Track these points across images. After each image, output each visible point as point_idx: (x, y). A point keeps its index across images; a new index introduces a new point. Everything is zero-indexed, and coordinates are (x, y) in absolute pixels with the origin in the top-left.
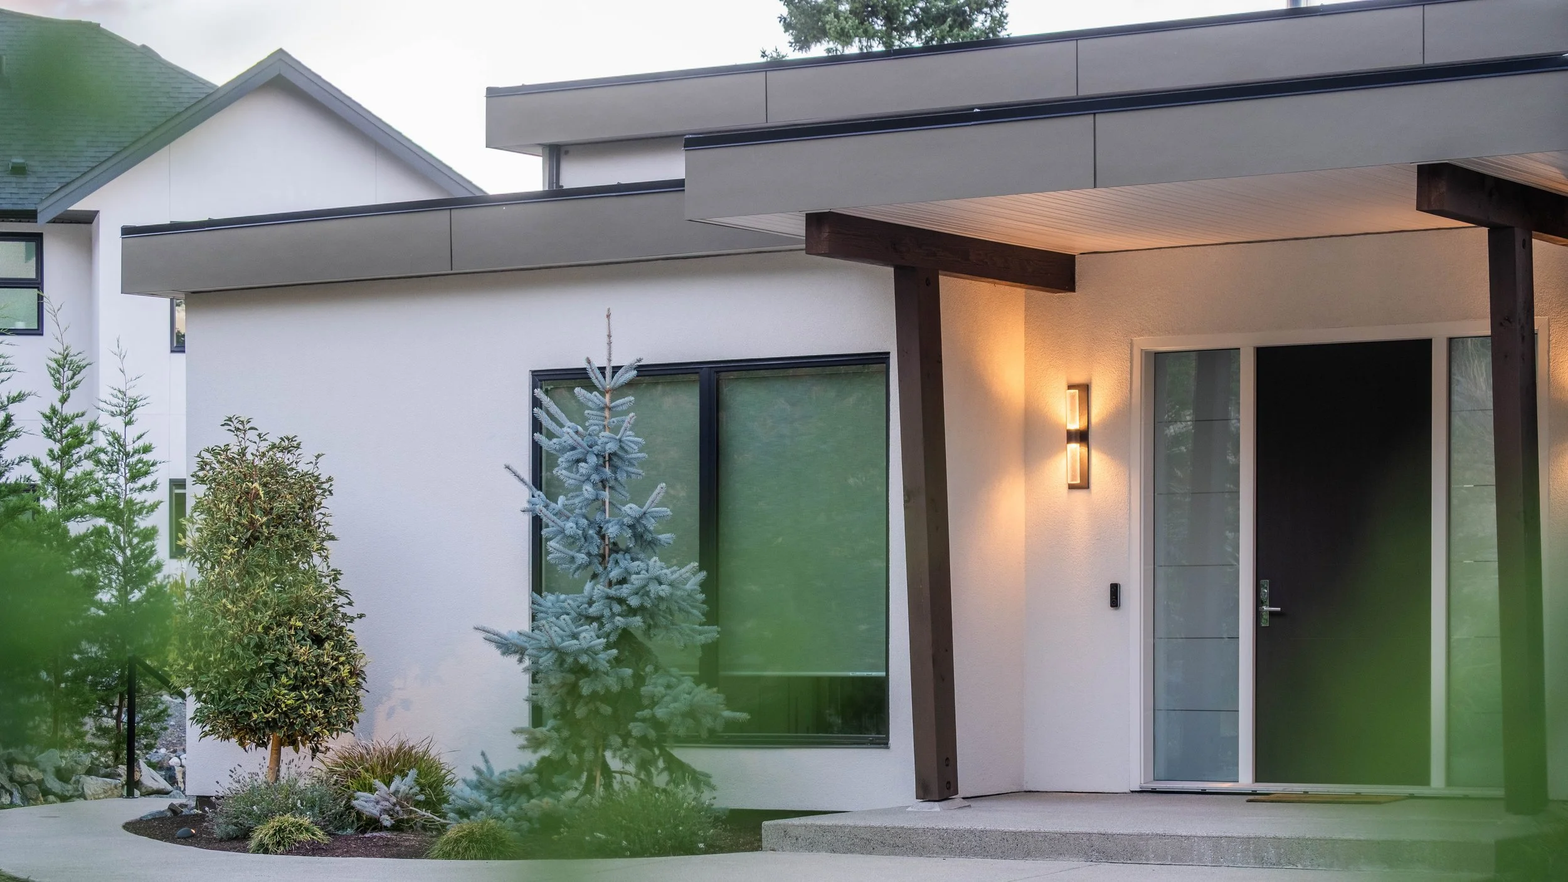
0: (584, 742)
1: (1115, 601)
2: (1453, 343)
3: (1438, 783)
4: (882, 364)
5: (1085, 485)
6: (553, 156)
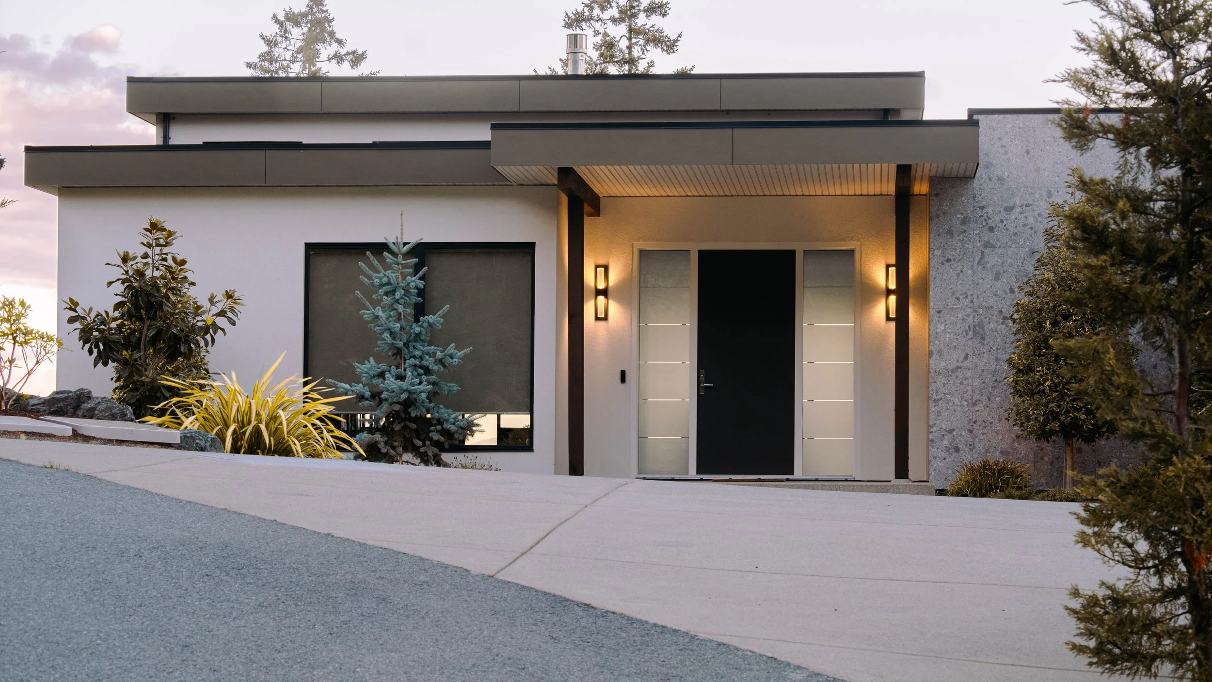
0: (396, 444)
1: (623, 379)
2: (806, 253)
3: (798, 473)
4: (527, 249)
5: (606, 318)
6: (165, 120)
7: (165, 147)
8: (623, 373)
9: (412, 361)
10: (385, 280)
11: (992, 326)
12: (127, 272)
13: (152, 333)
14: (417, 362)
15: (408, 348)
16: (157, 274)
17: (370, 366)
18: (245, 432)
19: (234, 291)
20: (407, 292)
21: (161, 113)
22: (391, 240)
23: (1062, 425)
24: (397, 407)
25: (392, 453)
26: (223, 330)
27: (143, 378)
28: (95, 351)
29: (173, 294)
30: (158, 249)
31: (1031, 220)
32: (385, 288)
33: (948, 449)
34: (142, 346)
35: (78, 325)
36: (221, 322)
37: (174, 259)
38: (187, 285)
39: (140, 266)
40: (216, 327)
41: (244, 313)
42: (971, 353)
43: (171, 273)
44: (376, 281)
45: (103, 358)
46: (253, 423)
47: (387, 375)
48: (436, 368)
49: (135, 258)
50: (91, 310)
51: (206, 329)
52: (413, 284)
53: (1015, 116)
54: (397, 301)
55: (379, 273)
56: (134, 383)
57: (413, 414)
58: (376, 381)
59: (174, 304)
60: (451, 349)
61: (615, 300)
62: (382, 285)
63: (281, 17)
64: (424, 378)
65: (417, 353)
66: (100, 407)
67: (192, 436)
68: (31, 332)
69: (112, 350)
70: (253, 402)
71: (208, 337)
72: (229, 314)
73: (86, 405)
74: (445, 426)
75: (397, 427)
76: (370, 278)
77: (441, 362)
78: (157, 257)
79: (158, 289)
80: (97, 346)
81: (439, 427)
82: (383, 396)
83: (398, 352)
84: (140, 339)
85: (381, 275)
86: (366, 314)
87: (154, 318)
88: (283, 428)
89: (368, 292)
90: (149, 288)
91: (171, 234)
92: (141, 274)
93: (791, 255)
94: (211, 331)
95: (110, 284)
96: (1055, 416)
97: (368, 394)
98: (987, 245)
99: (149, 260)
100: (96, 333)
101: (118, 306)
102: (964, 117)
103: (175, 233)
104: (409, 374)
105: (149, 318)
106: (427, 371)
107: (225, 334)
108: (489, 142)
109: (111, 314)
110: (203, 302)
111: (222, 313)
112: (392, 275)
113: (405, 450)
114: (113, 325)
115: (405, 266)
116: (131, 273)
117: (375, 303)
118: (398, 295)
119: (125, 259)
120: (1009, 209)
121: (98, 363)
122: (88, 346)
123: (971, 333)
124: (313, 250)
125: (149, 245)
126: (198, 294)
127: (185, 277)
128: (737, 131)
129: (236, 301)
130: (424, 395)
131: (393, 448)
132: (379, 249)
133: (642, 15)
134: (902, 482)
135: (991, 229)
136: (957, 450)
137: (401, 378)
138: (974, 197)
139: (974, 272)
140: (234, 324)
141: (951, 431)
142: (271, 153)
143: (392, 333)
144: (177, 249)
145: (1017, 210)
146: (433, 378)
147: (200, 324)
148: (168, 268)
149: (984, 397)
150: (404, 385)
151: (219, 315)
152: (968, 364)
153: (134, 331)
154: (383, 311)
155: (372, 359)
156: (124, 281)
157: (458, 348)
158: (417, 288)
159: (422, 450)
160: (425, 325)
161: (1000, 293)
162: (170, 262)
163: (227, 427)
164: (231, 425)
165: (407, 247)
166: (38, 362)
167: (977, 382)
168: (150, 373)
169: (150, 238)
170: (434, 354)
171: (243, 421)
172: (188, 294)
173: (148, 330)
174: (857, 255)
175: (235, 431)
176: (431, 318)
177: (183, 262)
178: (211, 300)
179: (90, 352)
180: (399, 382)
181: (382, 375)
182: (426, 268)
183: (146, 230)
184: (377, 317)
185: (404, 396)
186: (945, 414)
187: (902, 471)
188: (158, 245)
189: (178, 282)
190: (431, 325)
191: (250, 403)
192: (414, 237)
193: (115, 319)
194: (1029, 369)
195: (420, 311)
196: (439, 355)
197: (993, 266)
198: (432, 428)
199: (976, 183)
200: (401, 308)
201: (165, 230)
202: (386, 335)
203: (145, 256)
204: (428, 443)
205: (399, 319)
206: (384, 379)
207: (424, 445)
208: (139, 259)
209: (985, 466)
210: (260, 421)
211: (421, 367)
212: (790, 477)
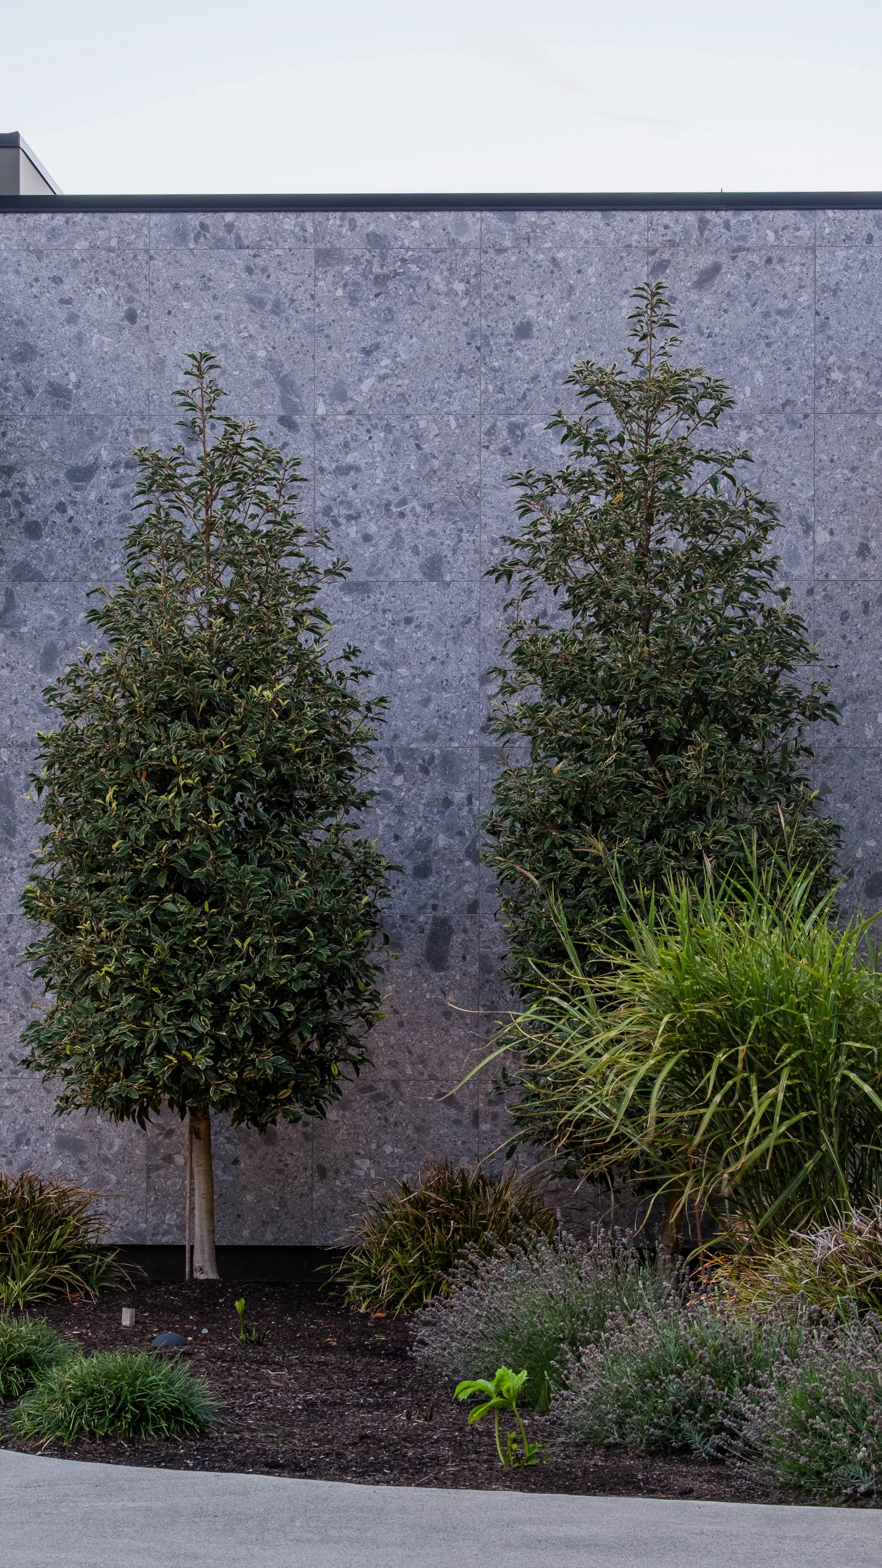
98: (22, 572)
120: (81, 475)
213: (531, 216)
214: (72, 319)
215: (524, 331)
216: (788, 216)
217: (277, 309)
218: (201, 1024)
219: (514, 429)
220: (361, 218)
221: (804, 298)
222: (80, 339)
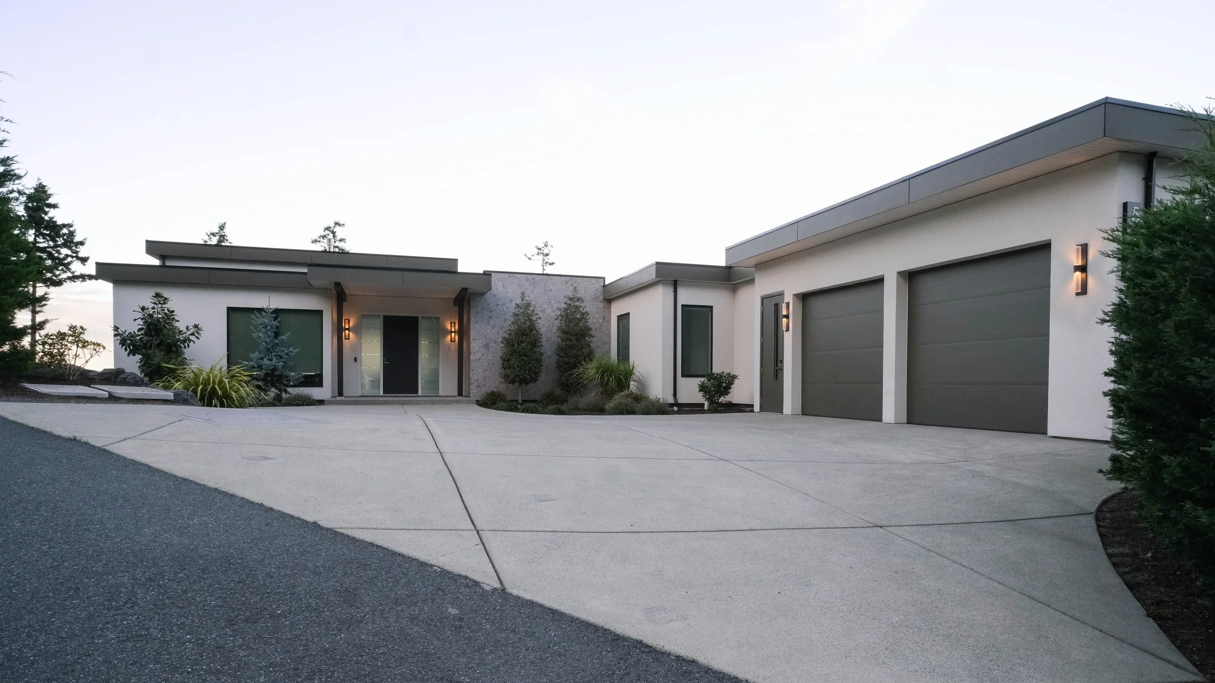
1: (355, 361)
2: (423, 318)
3: (420, 393)
4: (320, 312)
5: (349, 339)
6: (163, 258)
7: (163, 266)
8: (356, 358)
9: (275, 354)
10: (263, 322)
11: (492, 345)
12: (144, 315)
13: (157, 342)
14: (277, 354)
15: (273, 348)
16: (160, 316)
17: (256, 355)
18: (207, 389)
19: (198, 325)
20: (272, 327)
21: (162, 255)
22: (265, 307)
23: (521, 379)
24: (269, 371)
25: (267, 388)
26: (193, 341)
27: (153, 362)
28: (128, 349)
29: (168, 325)
30: (160, 306)
31: (505, 309)
32: (263, 325)
33: (476, 386)
34: (153, 348)
35: (118, 337)
36: (192, 338)
37: (168, 310)
38: (174, 322)
39: (151, 312)
40: (190, 340)
41: (204, 334)
42: (484, 354)
43: (166, 316)
44: (259, 323)
45: (133, 352)
46: (211, 385)
47: (265, 359)
48: (285, 356)
49: (149, 309)
50: (126, 331)
51: (184, 341)
52: (274, 324)
53: (499, 274)
54: (268, 331)
55: (260, 319)
56: (149, 364)
57: (276, 374)
58: (260, 361)
59: (168, 329)
60: (291, 349)
61: (352, 332)
62: (261, 324)
63: (209, 234)
64: (280, 360)
65: (277, 350)
66: (129, 377)
67: (180, 394)
68: (87, 342)
69: (137, 349)
70: (211, 375)
71: (186, 344)
72: (196, 335)
73: (121, 376)
74: (289, 378)
75: (269, 379)
76: (256, 321)
77: (287, 354)
78: (159, 309)
79: (160, 323)
80: (129, 347)
81: (287, 379)
82: (263, 367)
83: (269, 350)
84: (151, 345)
85: (261, 320)
86: (255, 335)
87: (158, 335)
88: (226, 386)
89: (256, 327)
90: (156, 322)
91: (166, 299)
92: (151, 316)
93: (417, 318)
94: (187, 342)
95: (135, 320)
96: (518, 376)
97: (256, 366)
98: (490, 317)
99: (155, 310)
100: (128, 342)
101: (139, 330)
102: (482, 272)
103: (168, 299)
104: (274, 359)
105: (156, 336)
106: (281, 357)
107: (194, 343)
108: (307, 273)
109: (136, 333)
110: (184, 329)
111: (193, 334)
112: (266, 321)
113: (272, 386)
114: (138, 338)
115: (271, 317)
116: (146, 315)
117: (259, 331)
118: (268, 328)
119: (143, 309)
120: (497, 305)
121: (130, 355)
122: (124, 347)
123: (484, 347)
124: (231, 310)
125: (155, 303)
126: (181, 326)
127: (174, 318)
128: (405, 273)
129: (200, 329)
130: (280, 367)
131: (267, 386)
132: (260, 310)
133: (338, 242)
134: (460, 398)
135: (491, 312)
136: (480, 386)
137: (271, 360)
138: (486, 300)
139: (485, 326)
140: (198, 339)
141: (478, 380)
142: (211, 271)
143: (266, 343)
144: (170, 305)
145: (500, 306)
146: (284, 360)
147: (182, 338)
148: (165, 314)
149: (489, 369)
150: (273, 363)
151: (191, 335)
152: (483, 357)
153: (148, 341)
154: (262, 334)
155: (257, 352)
156: (142, 319)
157: (294, 349)
158: (276, 325)
159: (280, 387)
160: (280, 340)
161: (494, 333)
162: (166, 311)
163: (198, 386)
164: (200, 386)
165: (271, 310)
166: (91, 357)
167: (486, 364)
168: (157, 359)
169: (155, 300)
170: (284, 351)
171: (205, 383)
172: (175, 325)
173: (156, 340)
174: (440, 318)
175: (202, 388)
176: (283, 337)
177: (173, 311)
178: (187, 328)
179: (126, 350)
180: (270, 362)
181: (262, 359)
182: (280, 318)
183: (153, 296)
184: (260, 337)
185: (272, 367)
186: (476, 374)
187: (460, 393)
188: (160, 303)
189: (170, 320)
190: (282, 340)
191: (209, 376)
192: (273, 306)
193: (139, 335)
194: (509, 360)
195: (277, 335)
196: (286, 351)
197: (492, 325)
198: (284, 379)
199: (486, 295)
200: (270, 333)
201: (163, 297)
202: (264, 343)
203: (153, 308)
204: (282, 385)
205: (269, 337)
206: (263, 360)
207: (280, 385)
208: (150, 309)
209: (492, 392)
210: (215, 384)
211: (278, 356)
212: (417, 395)
213: (552, 277)
214: (496, 286)
215: (551, 290)
216: (581, 278)
217: (522, 286)
218: (527, 372)
219: (549, 302)
220: (531, 275)
221: (583, 288)
222: (497, 288)
